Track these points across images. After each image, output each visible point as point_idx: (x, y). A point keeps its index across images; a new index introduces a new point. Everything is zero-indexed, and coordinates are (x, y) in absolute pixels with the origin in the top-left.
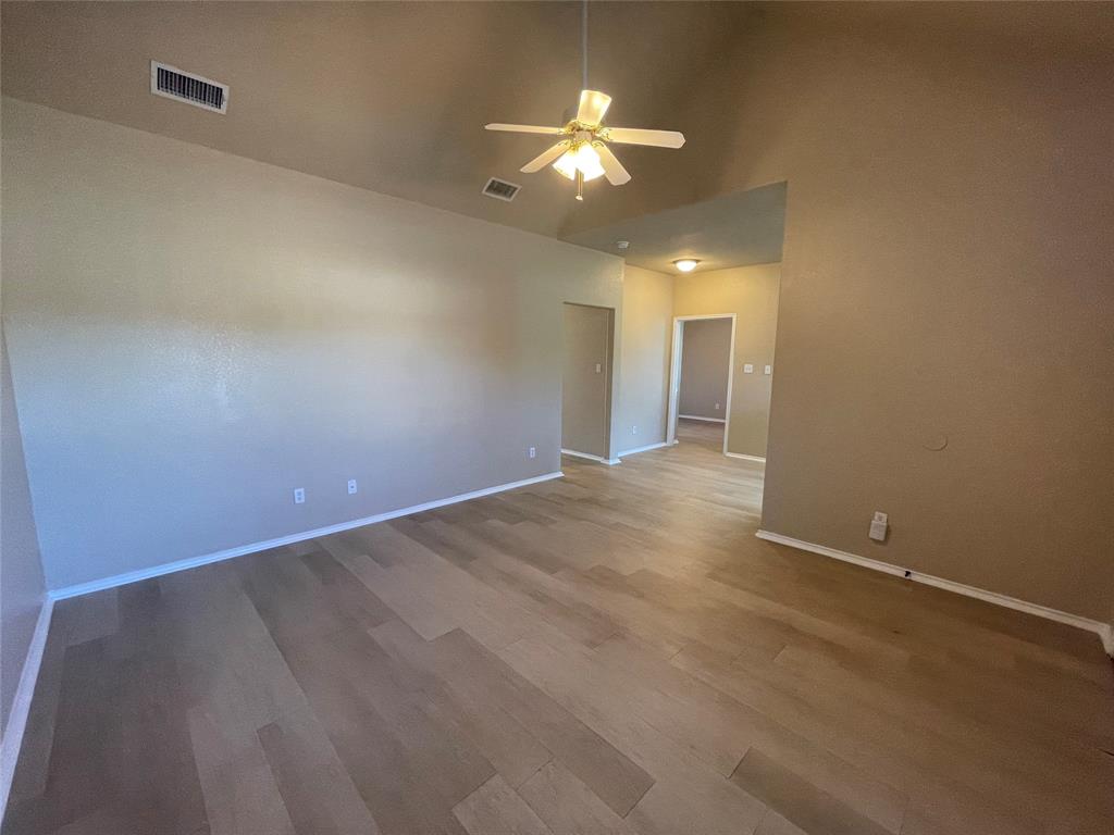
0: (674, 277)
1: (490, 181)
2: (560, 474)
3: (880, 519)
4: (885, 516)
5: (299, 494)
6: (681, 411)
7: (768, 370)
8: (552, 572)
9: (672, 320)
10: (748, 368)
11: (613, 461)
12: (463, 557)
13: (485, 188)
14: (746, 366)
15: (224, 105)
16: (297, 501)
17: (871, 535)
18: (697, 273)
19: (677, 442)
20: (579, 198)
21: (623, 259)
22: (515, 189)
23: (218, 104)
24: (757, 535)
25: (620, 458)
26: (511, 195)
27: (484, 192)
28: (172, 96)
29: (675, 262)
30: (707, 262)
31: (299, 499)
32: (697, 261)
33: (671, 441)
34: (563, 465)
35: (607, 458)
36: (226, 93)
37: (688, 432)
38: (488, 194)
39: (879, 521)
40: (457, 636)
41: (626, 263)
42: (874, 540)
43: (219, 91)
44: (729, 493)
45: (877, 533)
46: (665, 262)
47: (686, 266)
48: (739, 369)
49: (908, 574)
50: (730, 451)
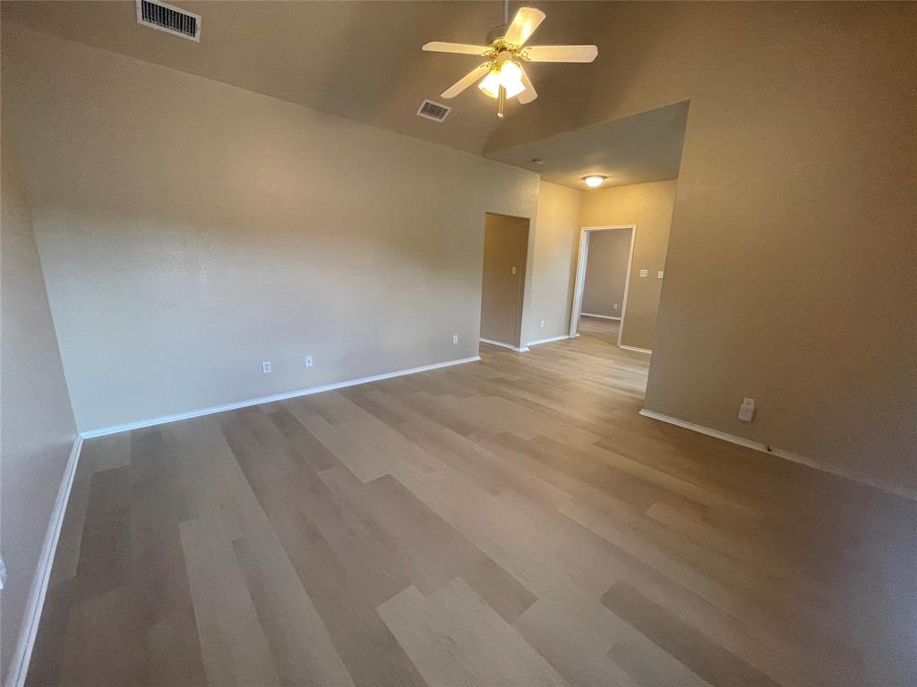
0: (583, 192)
1: (424, 103)
2: (478, 358)
3: (749, 404)
4: (752, 401)
5: (266, 365)
6: (583, 310)
7: (661, 274)
8: (465, 434)
9: (580, 230)
10: (644, 273)
11: (523, 349)
12: (396, 421)
13: (420, 109)
14: (642, 271)
15: (198, 33)
16: (265, 371)
17: (740, 417)
18: (604, 188)
19: (578, 335)
20: (500, 115)
21: (539, 175)
22: (446, 110)
23: (192, 32)
24: (641, 412)
25: (529, 347)
26: (442, 116)
27: (419, 113)
28: (155, 26)
29: (584, 179)
31: (267, 369)
32: (604, 177)
33: (574, 334)
34: (480, 351)
35: (518, 346)
36: (198, 23)
37: (588, 327)
38: (423, 115)
39: (748, 405)
40: (387, 481)
41: (541, 179)
42: (741, 420)
43: (193, 20)
44: (618, 378)
45: (745, 415)
46: (576, 178)
47: (594, 182)
48: (635, 274)
49: (769, 450)
50: (623, 343)
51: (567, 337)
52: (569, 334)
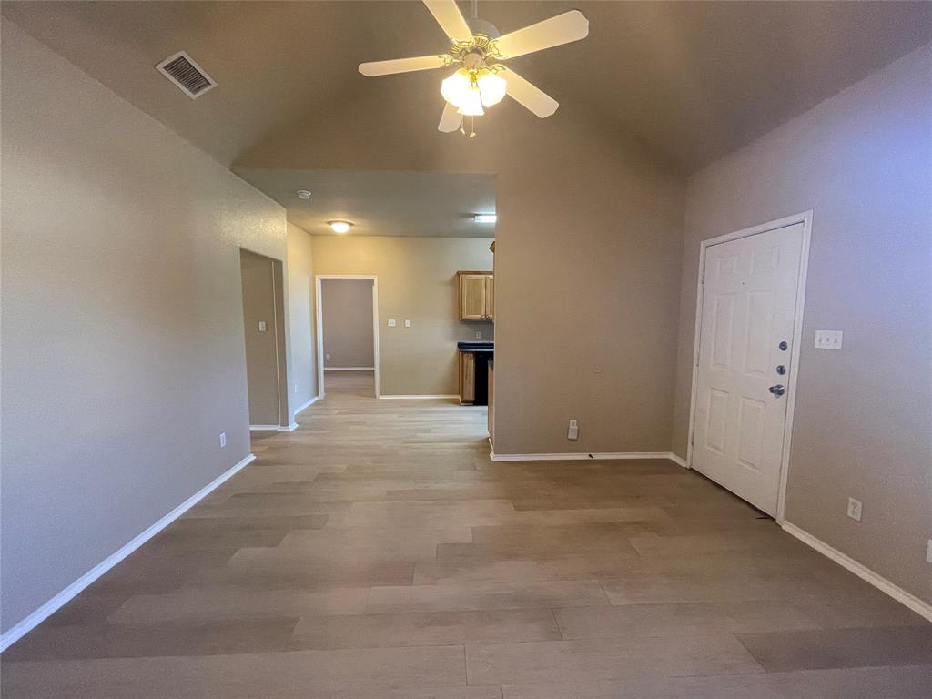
0: (312, 237)
1: (178, 55)
2: (252, 458)
3: (573, 424)
6: (327, 364)
7: (407, 323)
9: (314, 278)
10: (392, 323)
11: (293, 426)
13: (166, 62)
14: (390, 320)
18: (351, 235)
21: (284, 210)
24: (492, 459)
26: (198, 89)
27: (160, 67)
29: (330, 223)
30: (361, 225)
32: (351, 224)
35: (286, 425)
39: (573, 426)
45: (573, 434)
46: (319, 224)
47: (341, 228)
48: (383, 324)
49: (590, 456)
50: (381, 394)
51: (316, 399)
52: (317, 394)
